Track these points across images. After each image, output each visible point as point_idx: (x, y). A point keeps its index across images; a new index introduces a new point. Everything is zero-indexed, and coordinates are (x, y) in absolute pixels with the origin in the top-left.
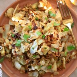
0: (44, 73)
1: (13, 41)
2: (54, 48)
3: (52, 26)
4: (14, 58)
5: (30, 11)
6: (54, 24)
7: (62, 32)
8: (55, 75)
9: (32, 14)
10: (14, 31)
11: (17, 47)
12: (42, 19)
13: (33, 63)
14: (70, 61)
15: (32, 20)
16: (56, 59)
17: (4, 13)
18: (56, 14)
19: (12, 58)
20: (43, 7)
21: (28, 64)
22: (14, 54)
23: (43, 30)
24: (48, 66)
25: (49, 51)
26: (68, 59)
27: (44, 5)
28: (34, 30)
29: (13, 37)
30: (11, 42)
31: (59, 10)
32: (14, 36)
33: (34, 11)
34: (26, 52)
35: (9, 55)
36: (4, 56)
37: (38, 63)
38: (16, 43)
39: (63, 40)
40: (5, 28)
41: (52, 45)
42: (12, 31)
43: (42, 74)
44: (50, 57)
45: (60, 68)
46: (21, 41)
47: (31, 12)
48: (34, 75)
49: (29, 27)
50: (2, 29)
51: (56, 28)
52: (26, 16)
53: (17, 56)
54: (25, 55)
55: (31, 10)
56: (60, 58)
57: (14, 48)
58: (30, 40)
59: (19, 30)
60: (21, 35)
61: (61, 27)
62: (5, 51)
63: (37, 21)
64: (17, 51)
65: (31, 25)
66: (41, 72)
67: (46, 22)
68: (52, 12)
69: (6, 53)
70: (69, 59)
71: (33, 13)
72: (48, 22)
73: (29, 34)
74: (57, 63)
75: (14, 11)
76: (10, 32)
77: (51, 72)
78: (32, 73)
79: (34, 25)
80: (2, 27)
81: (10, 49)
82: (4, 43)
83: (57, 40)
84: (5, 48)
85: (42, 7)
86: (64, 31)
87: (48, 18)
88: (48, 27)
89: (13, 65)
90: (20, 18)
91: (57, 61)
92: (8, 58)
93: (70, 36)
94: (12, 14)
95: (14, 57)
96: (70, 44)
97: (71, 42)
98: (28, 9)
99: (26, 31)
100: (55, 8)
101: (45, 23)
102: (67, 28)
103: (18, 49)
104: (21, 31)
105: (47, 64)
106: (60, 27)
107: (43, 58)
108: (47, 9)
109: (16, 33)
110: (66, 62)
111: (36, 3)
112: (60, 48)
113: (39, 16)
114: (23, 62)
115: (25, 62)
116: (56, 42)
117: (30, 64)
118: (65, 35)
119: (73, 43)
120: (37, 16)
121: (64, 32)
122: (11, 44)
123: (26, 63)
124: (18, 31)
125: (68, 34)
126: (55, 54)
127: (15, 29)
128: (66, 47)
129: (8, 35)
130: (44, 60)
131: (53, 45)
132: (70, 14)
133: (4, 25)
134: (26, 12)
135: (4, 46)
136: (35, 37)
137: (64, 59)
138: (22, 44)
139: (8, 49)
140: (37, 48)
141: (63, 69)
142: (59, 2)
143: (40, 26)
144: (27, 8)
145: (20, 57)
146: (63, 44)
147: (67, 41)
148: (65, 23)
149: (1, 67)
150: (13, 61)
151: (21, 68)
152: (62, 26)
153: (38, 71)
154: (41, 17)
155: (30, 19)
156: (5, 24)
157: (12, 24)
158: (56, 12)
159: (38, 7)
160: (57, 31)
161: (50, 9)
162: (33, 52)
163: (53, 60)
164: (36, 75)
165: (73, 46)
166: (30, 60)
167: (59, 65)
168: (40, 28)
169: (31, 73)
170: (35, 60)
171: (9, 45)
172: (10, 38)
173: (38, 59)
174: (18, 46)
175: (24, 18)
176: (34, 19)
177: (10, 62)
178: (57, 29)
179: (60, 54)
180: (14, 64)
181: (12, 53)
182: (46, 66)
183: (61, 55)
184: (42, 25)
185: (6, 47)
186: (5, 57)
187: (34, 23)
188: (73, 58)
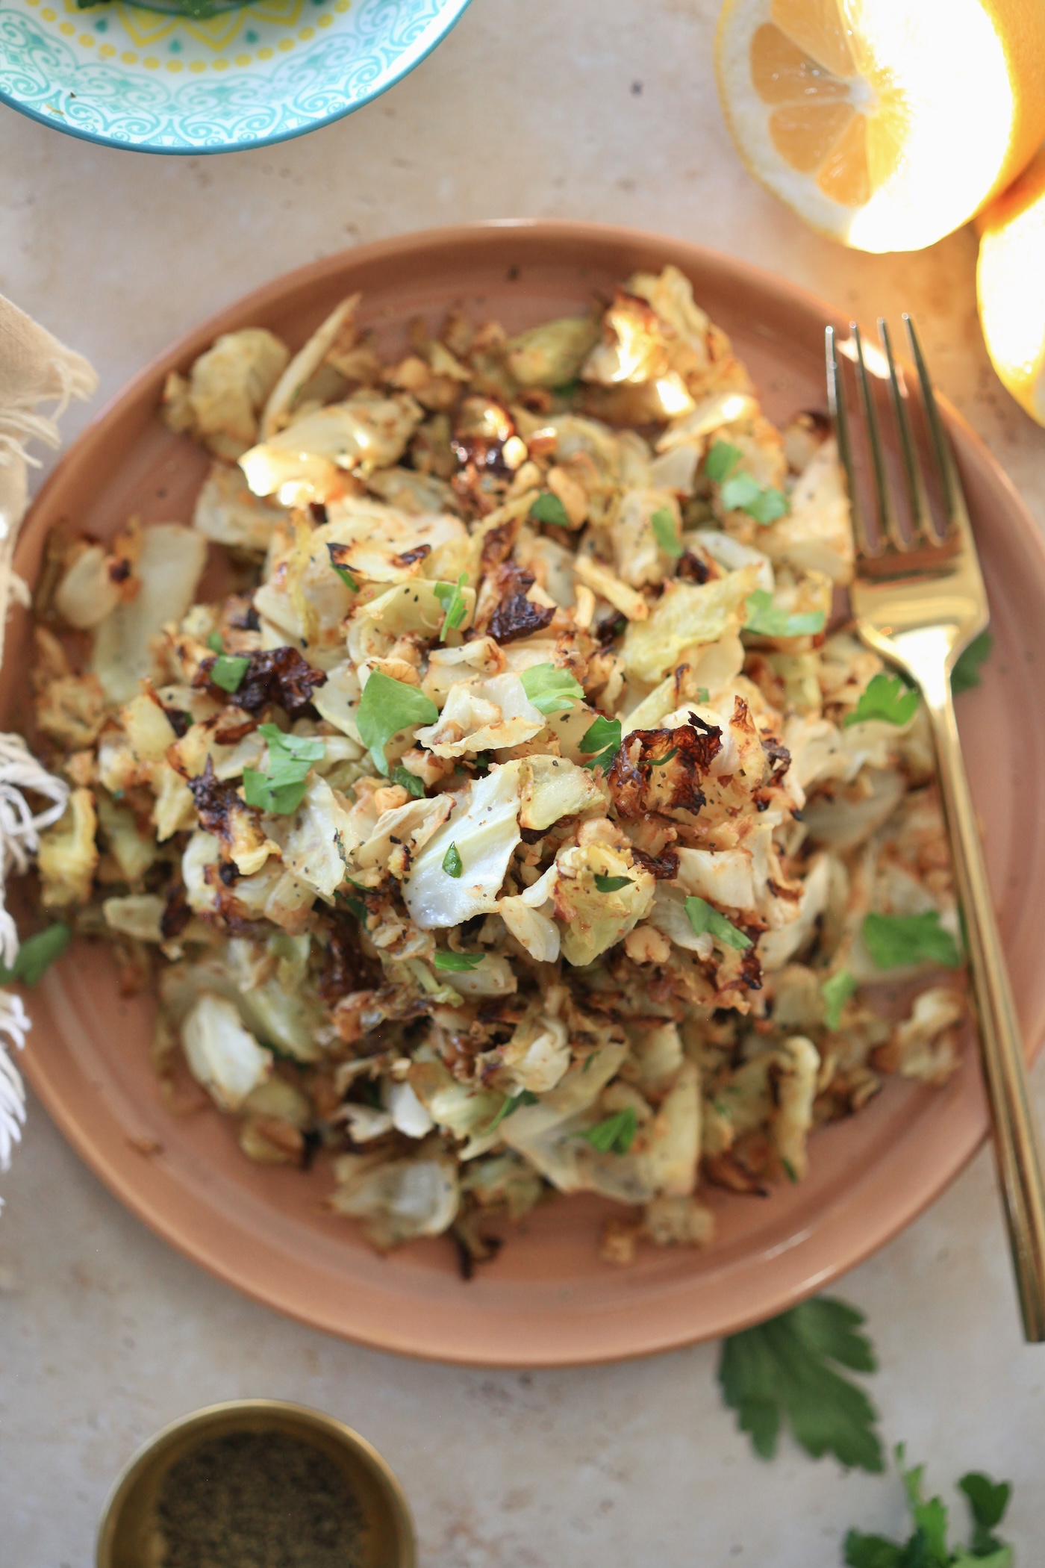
0: (533, 1192)
1: (222, 739)
2: (711, 903)
3: (724, 625)
4: (194, 952)
5: (476, 404)
6: (752, 609)
7: (824, 727)
8: (662, 1237)
9: (496, 444)
10: (252, 622)
11: (256, 814)
12: (617, 532)
13: (424, 1054)
14: (872, 1097)
15: (491, 522)
16: (709, 1045)
17: (161, 385)
18: (788, 492)
19: (174, 951)
20: (645, 389)
21: (358, 1050)
22: (200, 893)
23: (602, 663)
24: (601, 1113)
25: (641, 923)
26: (848, 1064)
27: (666, 355)
28: (501, 641)
29: (231, 687)
30: (195, 745)
31: (830, 449)
32: (244, 685)
33: (524, 417)
34: (359, 891)
35: (137, 903)
36: (72, 910)
37: (480, 1059)
38: (252, 769)
39: (822, 819)
40: (138, 571)
41: (686, 853)
42: (218, 618)
43: (502, 1202)
44: (635, 1002)
45: (740, 1167)
46: (318, 755)
47: (493, 421)
48: (406, 1206)
49: (441, 593)
50: (103, 578)
51: (770, 666)
52: (423, 458)
53: (228, 934)
54: (335, 933)
55: (494, 399)
56: (753, 1046)
57: (220, 827)
58: (435, 761)
59: (313, 617)
60: (322, 681)
61: (824, 659)
62: (102, 842)
63: (544, 542)
64: (247, 860)
65: (473, 577)
66: (492, 1180)
67: (654, 574)
68: (750, 467)
69: (108, 875)
70: (860, 1075)
71: (515, 433)
72: (679, 572)
73: (435, 678)
74: (708, 1095)
75: (276, 377)
76: (199, 620)
77: (614, 1192)
78: (389, 1169)
79: (503, 584)
80: (110, 550)
81: (165, 831)
82: (94, 748)
83: (762, 804)
84: (105, 807)
85: (638, 378)
86: (862, 717)
87: (689, 525)
88: (668, 628)
89: (163, 1041)
90: (342, 471)
91: (717, 1072)
92: (125, 940)
93: (921, 796)
94: (258, 413)
95: (194, 933)
96: (901, 885)
97: (922, 870)
98: (458, 372)
99: (393, 639)
100: (794, 421)
101: (638, 578)
102: (903, 691)
103: (271, 846)
104: (332, 634)
105: (586, 1092)
106: (810, 661)
107: (555, 996)
108: (686, 418)
109: (270, 641)
110: (820, 1097)
111: (570, 327)
112: (781, 910)
113: (579, 480)
114: (297, 1019)
115: (325, 1023)
116: (744, 831)
117: (383, 1051)
118: (865, 768)
119: (941, 878)
120: (556, 478)
121: (853, 732)
122: (182, 770)
123: (337, 1031)
124: (300, 629)
125: (902, 765)
126: (710, 974)
127: (263, 599)
128: (854, 919)
129: (164, 663)
130: (558, 1031)
131: (697, 862)
132: (961, 518)
133: (133, 523)
134: (429, 414)
135: (96, 789)
136: (498, 723)
137: (805, 1055)
138: (322, 793)
139: (144, 826)
140: (502, 861)
141: (767, 1185)
142: (849, 349)
143: (572, 605)
144: (443, 362)
145: (271, 946)
146: (822, 871)
147: (875, 847)
148: (880, 627)
149: (19, 1040)
150: (171, 985)
151: (258, 1090)
152: (840, 647)
153: (466, 1154)
154: (607, 504)
155: (469, 509)
156: (145, 523)
157: (231, 537)
158: (794, 472)
159: (588, 373)
160: (777, 705)
161: (729, 427)
162: (440, 904)
163: (668, 1045)
164: (433, 1208)
165: (933, 915)
166: (388, 998)
167: (726, 1128)
168: (570, 635)
169: (365, 1170)
170: (447, 1006)
171: (166, 778)
172: (183, 698)
173: (487, 1008)
174: (270, 805)
175: (394, 483)
176: (517, 506)
177: (127, 993)
178: (780, 682)
179: (767, 983)
180: (175, 1030)
181: (183, 888)
182: (567, 1110)
183: (770, 1005)
184: (601, 600)
185: (122, 805)
186: (85, 918)
187: (509, 558)
188: (919, 1065)
